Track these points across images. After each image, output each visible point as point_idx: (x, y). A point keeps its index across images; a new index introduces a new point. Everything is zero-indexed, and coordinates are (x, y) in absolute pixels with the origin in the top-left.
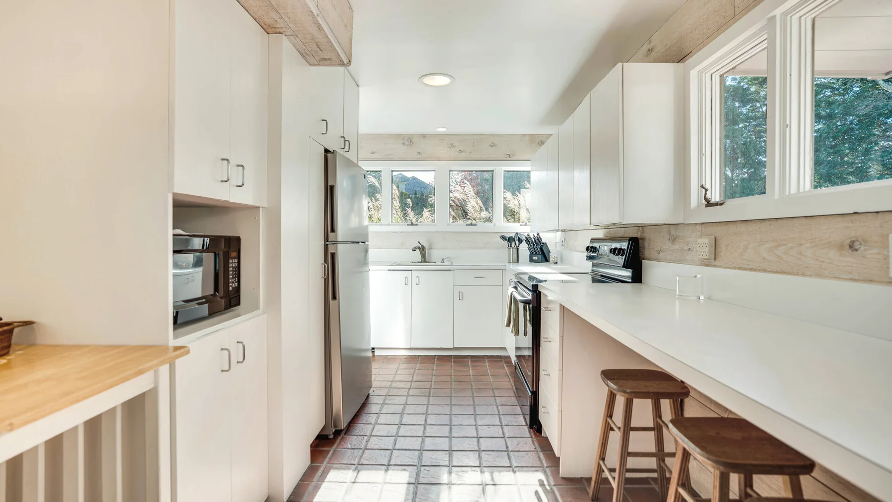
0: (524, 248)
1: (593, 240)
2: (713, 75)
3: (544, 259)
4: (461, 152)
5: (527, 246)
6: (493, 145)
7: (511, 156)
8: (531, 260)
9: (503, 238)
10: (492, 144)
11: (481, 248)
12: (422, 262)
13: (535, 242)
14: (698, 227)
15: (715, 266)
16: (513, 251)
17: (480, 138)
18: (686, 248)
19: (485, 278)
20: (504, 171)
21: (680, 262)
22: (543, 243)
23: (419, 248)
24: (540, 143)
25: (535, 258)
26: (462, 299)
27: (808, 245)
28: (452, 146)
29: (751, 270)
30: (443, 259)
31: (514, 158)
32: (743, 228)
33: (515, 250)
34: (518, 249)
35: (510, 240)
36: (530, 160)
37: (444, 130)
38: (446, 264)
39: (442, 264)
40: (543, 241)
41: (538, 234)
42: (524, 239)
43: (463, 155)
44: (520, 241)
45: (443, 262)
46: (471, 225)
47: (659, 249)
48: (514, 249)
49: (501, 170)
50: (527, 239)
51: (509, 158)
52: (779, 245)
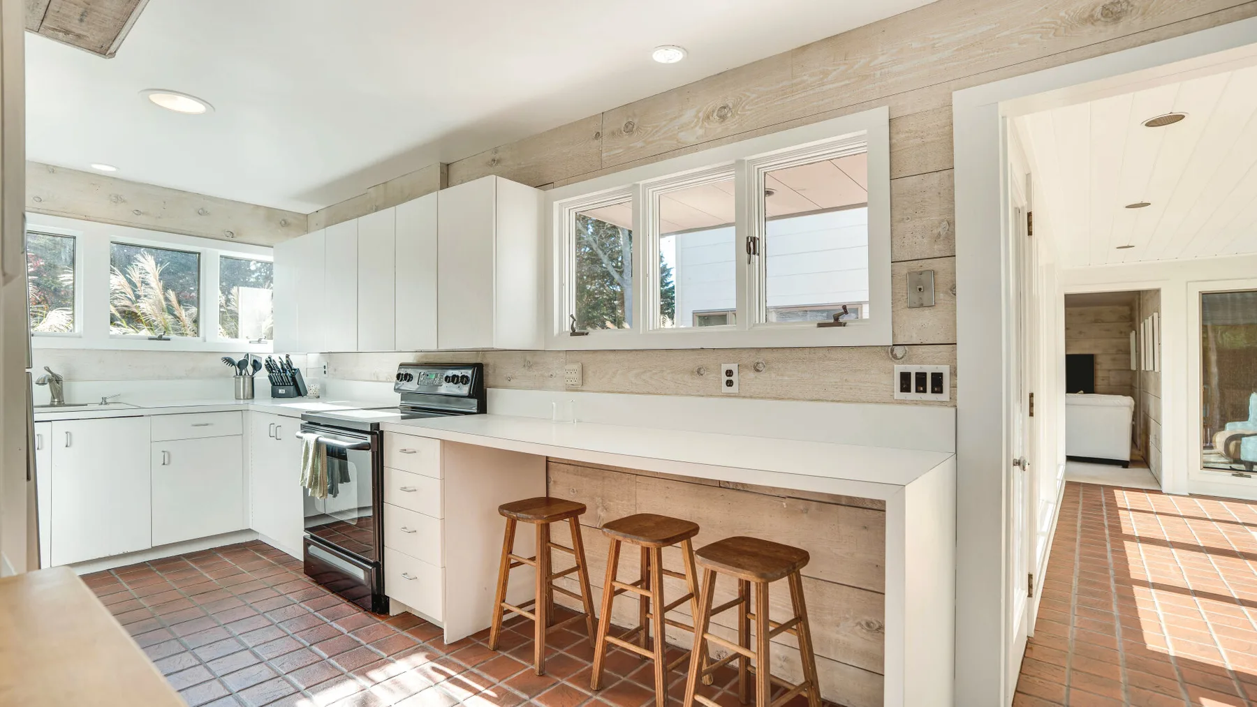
0: (262, 376)
1: (402, 365)
2: (571, 211)
3: (295, 392)
4: (138, 212)
5: (268, 373)
6: (202, 212)
7: (235, 235)
8: (275, 395)
9: (229, 361)
10: (200, 211)
11: (181, 378)
12: (52, 405)
13: (282, 368)
14: (561, 354)
15: (582, 391)
16: (244, 383)
17: (181, 196)
18: (546, 374)
19: (212, 424)
20: (221, 256)
21: (540, 388)
22: (295, 370)
23: (50, 381)
24: (283, 222)
25: (281, 391)
26: (169, 463)
27: (668, 371)
28: (118, 199)
29: (620, 392)
30: (104, 399)
31: (238, 239)
32: (611, 356)
33: (248, 380)
34: (253, 379)
35: (242, 365)
36: (272, 247)
37: (113, 169)
38: (112, 406)
39: (103, 407)
40: (294, 366)
41: (287, 356)
42: (263, 363)
43: (142, 219)
44: (256, 365)
45: (106, 404)
46: (160, 338)
47: (509, 375)
48: (246, 379)
49: (213, 256)
50: (269, 364)
51: (231, 236)
52: (645, 372)
